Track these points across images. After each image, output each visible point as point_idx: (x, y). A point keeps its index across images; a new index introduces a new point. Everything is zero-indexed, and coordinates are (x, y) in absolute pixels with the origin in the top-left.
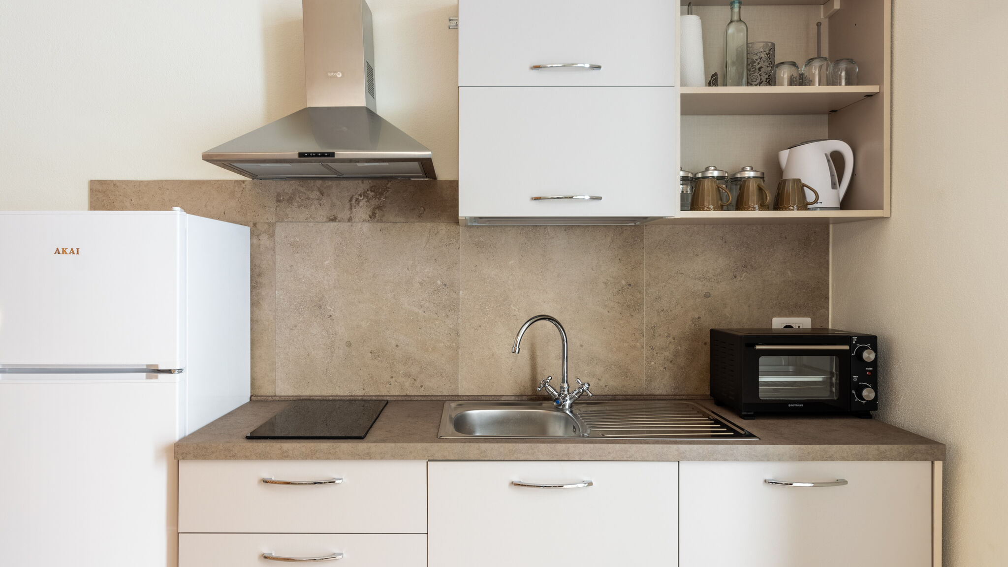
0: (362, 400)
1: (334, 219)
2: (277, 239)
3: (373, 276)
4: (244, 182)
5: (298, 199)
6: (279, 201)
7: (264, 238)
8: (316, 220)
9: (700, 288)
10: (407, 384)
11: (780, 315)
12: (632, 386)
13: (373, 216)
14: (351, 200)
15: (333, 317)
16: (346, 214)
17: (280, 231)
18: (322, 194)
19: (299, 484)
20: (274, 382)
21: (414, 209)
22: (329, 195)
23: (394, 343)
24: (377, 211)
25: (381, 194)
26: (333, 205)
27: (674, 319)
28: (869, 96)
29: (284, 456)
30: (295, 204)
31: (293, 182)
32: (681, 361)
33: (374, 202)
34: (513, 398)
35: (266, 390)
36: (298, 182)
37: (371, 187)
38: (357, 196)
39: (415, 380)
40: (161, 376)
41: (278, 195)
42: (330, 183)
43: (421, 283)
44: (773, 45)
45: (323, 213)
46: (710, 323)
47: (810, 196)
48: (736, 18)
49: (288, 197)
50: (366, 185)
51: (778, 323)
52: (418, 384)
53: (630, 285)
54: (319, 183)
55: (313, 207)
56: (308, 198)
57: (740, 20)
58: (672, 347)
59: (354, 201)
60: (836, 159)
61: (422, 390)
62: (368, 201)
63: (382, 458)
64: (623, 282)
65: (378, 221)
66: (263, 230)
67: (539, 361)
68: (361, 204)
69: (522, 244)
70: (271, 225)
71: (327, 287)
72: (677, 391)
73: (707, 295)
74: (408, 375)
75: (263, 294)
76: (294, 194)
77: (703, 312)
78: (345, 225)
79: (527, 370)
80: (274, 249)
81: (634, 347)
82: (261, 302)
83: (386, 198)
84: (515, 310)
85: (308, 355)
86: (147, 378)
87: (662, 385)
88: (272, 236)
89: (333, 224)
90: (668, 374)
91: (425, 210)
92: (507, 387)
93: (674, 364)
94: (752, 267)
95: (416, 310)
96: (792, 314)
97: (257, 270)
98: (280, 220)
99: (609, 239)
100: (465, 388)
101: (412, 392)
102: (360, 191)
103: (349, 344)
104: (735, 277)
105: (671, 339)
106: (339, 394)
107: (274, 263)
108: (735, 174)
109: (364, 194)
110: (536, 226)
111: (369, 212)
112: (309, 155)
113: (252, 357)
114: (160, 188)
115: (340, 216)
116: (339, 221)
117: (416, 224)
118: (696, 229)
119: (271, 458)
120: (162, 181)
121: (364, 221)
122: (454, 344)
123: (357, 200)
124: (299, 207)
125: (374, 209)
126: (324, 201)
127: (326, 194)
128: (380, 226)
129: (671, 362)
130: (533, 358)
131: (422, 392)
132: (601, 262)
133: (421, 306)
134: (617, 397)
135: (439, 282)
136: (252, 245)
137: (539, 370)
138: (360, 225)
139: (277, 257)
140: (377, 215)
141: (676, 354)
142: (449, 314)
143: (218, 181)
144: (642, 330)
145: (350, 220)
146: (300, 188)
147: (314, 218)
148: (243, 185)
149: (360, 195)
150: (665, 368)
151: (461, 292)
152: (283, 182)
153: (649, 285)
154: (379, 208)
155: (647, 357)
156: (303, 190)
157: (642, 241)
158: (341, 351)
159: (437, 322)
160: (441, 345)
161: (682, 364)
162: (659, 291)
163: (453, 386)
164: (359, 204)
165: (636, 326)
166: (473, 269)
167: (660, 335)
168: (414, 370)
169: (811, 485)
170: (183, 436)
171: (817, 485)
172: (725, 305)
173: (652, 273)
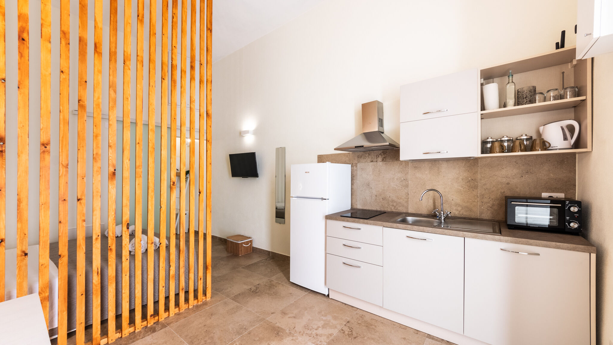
0: (379, 211)
1: (372, 161)
2: (358, 167)
3: (383, 177)
4: (350, 153)
5: (363, 157)
6: (358, 157)
7: (355, 167)
9: (505, 181)
10: (393, 208)
11: (546, 192)
12: (473, 216)
13: (383, 160)
14: (377, 156)
15: (372, 188)
16: (375, 160)
17: (358, 165)
18: (369, 155)
19: (353, 229)
20: (357, 205)
21: (395, 157)
22: (371, 155)
23: (389, 196)
25: (385, 154)
26: (372, 158)
27: (492, 192)
28: (581, 101)
29: (348, 221)
32: (496, 208)
33: (383, 156)
34: (426, 215)
35: (355, 207)
36: (363, 152)
37: (383, 152)
40: (324, 200)
42: (371, 152)
43: (397, 179)
44: (534, 87)
45: (369, 160)
46: (509, 194)
47: (548, 145)
48: (510, 81)
49: (360, 156)
50: (380, 152)
51: (546, 195)
52: (396, 208)
53: (472, 180)
54: (368, 152)
56: (366, 156)
58: (491, 202)
61: (397, 210)
62: (381, 156)
63: (370, 224)
64: (470, 179)
65: (385, 161)
66: (354, 165)
70: (356, 164)
71: (370, 180)
72: (493, 218)
73: (508, 184)
74: (393, 205)
75: (355, 182)
76: (362, 155)
77: (506, 190)
78: (375, 163)
79: (432, 207)
80: (357, 170)
81: (474, 201)
82: (353, 184)
85: (365, 198)
86: (322, 200)
87: (487, 215)
88: (356, 166)
89: (372, 163)
90: (489, 212)
92: (424, 211)
93: (492, 208)
94: (531, 173)
95: (395, 187)
96: (553, 192)
97: (353, 176)
98: (359, 162)
99: (464, 164)
100: (411, 211)
101: (394, 211)
102: (379, 153)
103: (376, 196)
104: (522, 177)
105: (491, 199)
106: (373, 209)
107: (357, 174)
108: (517, 138)
109: (380, 154)
111: (382, 159)
112: (357, 147)
113: (351, 198)
114: (331, 156)
115: (374, 161)
117: (396, 162)
118: (502, 159)
119: (345, 221)
121: (380, 161)
122: (407, 197)
124: (363, 159)
125: (383, 158)
126: (370, 157)
128: (385, 163)
129: (491, 208)
130: (434, 203)
131: (397, 211)
132: (460, 172)
133: (397, 186)
134: (466, 218)
136: (351, 169)
137: (436, 207)
138: (379, 163)
139: (358, 172)
141: (493, 205)
142: (406, 188)
144: (478, 196)
145: (376, 161)
147: (367, 161)
150: (488, 210)
151: (409, 182)
153: (481, 180)
154: (385, 158)
155: (480, 205)
156: (364, 154)
157: (478, 164)
158: (374, 198)
159: (402, 190)
160: (403, 197)
161: (496, 209)
162: (485, 182)
163: (407, 210)
164: (379, 157)
165: (475, 194)
166: (413, 174)
167: (486, 198)
168: (395, 204)
169: (527, 254)
170: (328, 214)
171: (530, 254)
172: (517, 188)
173: (482, 176)
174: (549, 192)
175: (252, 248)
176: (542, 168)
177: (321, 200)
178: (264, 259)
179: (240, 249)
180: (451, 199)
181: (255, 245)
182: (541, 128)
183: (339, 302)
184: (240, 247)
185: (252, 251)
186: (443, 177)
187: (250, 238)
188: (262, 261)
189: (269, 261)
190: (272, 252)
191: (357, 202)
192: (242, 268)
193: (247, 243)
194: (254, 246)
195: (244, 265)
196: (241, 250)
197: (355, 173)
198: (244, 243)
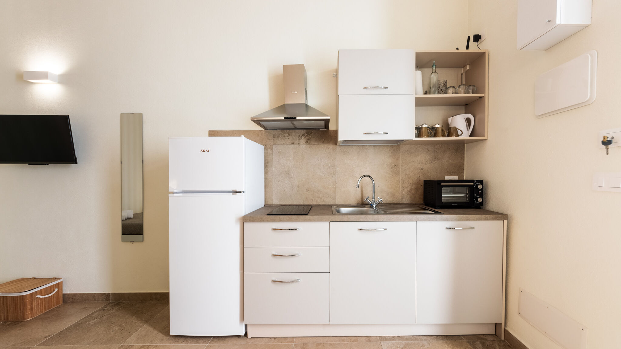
0: (303, 205)
1: (293, 144)
2: (274, 150)
3: (307, 163)
4: (262, 131)
5: (281, 137)
6: (274, 137)
7: (269, 150)
8: (287, 144)
9: (420, 166)
10: (318, 200)
11: (447, 176)
12: (396, 201)
13: (307, 142)
14: (299, 137)
15: (293, 177)
16: (297, 141)
17: (274, 147)
18: (289, 135)
20: (272, 200)
21: (321, 140)
22: (291, 135)
23: (314, 186)
24: (308, 141)
25: (310, 135)
26: (293, 139)
27: (411, 177)
28: (480, 98)
30: (280, 138)
31: (279, 131)
32: (413, 191)
33: (307, 138)
34: (355, 204)
35: (270, 203)
36: (281, 131)
37: (306, 132)
38: (301, 135)
39: (321, 199)
40: (237, 194)
41: (274, 135)
42: (292, 131)
43: (323, 165)
44: (446, 81)
45: (289, 141)
46: (423, 178)
47: (460, 132)
48: (434, 71)
49: (277, 136)
50: (305, 131)
51: (447, 178)
52: (322, 200)
53: (395, 165)
54: (288, 131)
55: (286, 139)
56: (284, 136)
57: (435, 72)
58: (410, 187)
59: (300, 137)
60: (468, 121)
62: (305, 137)
63: (314, 221)
64: (393, 165)
65: (308, 144)
66: (269, 147)
67: (364, 192)
68: (303, 138)
70: (272, 146)
71: (291, 167)
72: (412, 202)
73: (422, 169)
74: (319, 197)
76: (280, 135)
77: (421, 175)
78: (297, 146)
79: (360, 195)
80: (272, 154)
81: (397, 187)
82: (268, 172)
83: (311, 136)
84: (356, 173)
85: (284, 190)
87: (406, 200)
88: (272, 149)
89: (293, 145)
90: (409, 196)
91: (324, 140)
92: (353, 201)
93: (411, 193)
94: (438, 159)
95: (322, 175)
96: (451, 175)
97: (267, 161)
98: (275, 144)
99: (388, 150)
100: (339, 201)
101: (320, 203)
102: (302, 133)
103: (298, 187)
104: (432, 162)
105: (409, 184)
107: (273, 159)
108: (433, 126)
109: (304, 135)
110: (363, 145)
111: (305, 141)
112: (287, 118)
113: (265, 191)
114: (233, 133)
115: (295, 142)
116: (295, 144)
117: (322, 145)
118: (418, 146)
119: (276, 221)
120: (234, 131)
121: (304, 144)
122: (335, 186)
123: (301, 137)
124: (281, 139)
125: (307, 140)
126: (290, 137)
127: (290, 135)
128: (309, 146)
130: (362, 191)
131: (324, 203)
132: (385, 158)
133: (323, 173)
134: (391, 204)
135: (329, 165)
136: (265, 153)
137: (364, 195)
138: (302, 145)
139: (274, 157)
141: (411, 189)
142: (333, 176)
144: (399, 181)
145: (299, 144)
146: (281, 133)
147: (286, 143)
148: (262, 132)
150: (408, 194)
151: (337, 168)
152: (276, 131)
153: (402, 165)
154: (309, 139)
155: (401, 190)
156: (282, 133)
157: (400, 150)
158: (296, 189)
159: (329, 179)
160: (330, 187)
161: (414, 193)
162: (406, 167)
165: (397, 180)
166: (341, 160)
167: (406, 183)
168: (321, 195)
169: (462, 229)
170: (245, 215)
171: (464, 229)
172: (428, 172)
173: (403, 161)
174: (449, 176)
175: (61, 296)
177: (232, 193)
178: (98, 311)
179: (28, 307)
181: (67, 290)
182: (450, 119)
183: (264, 339)
184: (28, 303)
185: (61, 302)
187: (55, 279)
188: (93, 316)
189: (111, 312)
190: (114, 295)
191: (272, 195)
192: (39, 345)
193: (49, 290)
194: (69, 292)
195: (46, 337)
196: (32, 308)
197: (269, 158)
198: (41, 292)
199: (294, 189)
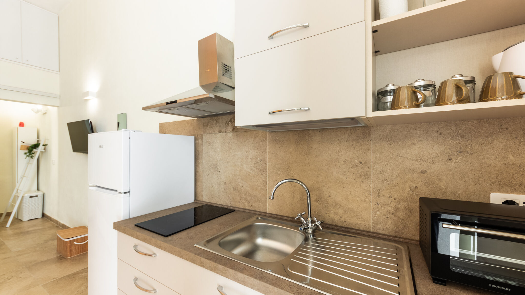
1: (220, 132)
3: (234, 155)
4: (194, 119)
5: (209, 125)
6: (204, 126)
7: (200, 140)
8: (215, 133)
9: (417, 166)
11: (499, 191)
12: (363, 225)
13: (233, 130)
14: (226, 124)
15: (220, 172)
16: (224, 129)
17: (205, 137)
18: (217, 122)
20: (203, 196)
22: (219, 122)
23: (241, 185)
26: (220, 126)
27: (395, 186)
30: (209, 127)
31: (208, 118)
32: (401, 214)
35: (200, 198)
36: (210, 118)
37: (233, 118)
39: (249, 202)
41: (204, 124)
42: (220, 117)
43: (251, 159)
45: (217, 129)
46: (426, 193)
49: (206, 124)
52: (250, 204)
53: (361, 163)
54: (216, 117)
55: (214, 127)
56: (212, 124)
58: (393, 205)
62: (232, 124)
64: (356, 161)
65: (234, 132)
66: (200, 137)
68: (229, 125)
69: (297, 140)
70: (202, 135)
71: (218, 160)
72: (397, 234)
73: (423, 172)
74: (246, 200)
75: (200, 162)
76: (208, 123)
77: (420, 183)
78: (224, 134)
80: (202, 145)
81: (364, 201)
82: (199, 165)
84: (293, 174)
85: (213, 187)
87: (385, 228)
88: (202, 139)
89: (220, 134)
90: (390, 221)
93: (395, 216)
94: (467, 152)
95: (249, 171)
98: (204, 133)
99: (347, 136)
100: (270, 210)
102: (229, 119)
103: (225, 184)
104: (450, 159)
105: (392, 199)
107: (203, 150)
111: (232, 128)
114: (174, 124)
115: (222, 130)
116: (222, 133)
117: (250, 132)
118: (413, 126)
121: (230, 132)
122: (265, 188)
123: (228, 123)
124: (210, 128)
126: (217, 124)
127: (218, 122)
128: (237, 133)
129: (393, 214)
131: (252, 208)
132: (342, 149)
133: (252, 169)
134: (351, 230)
135: (259, 159)
138: (229, 133)
139: (203, 147)
140: (235, 129)
141: (397, 210)
142: (263, 174)
143: (188, 120)
144: (370, 191)
145: (226, 132)
146: (210, 120)
148: (194, 121)
149: (229, 121)
150: (388, 217)
151: (268, 164)
152: (205, 118)
153: (375, 163)
155: (373, 209)
156: (211, 121)
157: (370, 135)
158: (223, 186)
159: (258, 178)
160: (260, 188)
161: (402, 217)
162: (383, 167)
163: (264, 208)
164: (228, 125)
165: (365, 188)
166: (273, 152)
167: (384, 196)
168: (249, 198)
172: (440, 180)
173: (378, 156)
174: (507, 192)
176: (491, 143)
180: (328, 195)
182: (498, 57)
186: (316, 157)
191: (202, 191)
197: (200, 150)
198: (77, 240)
199: (221, 186)
